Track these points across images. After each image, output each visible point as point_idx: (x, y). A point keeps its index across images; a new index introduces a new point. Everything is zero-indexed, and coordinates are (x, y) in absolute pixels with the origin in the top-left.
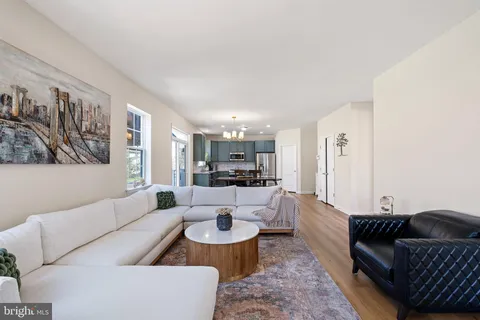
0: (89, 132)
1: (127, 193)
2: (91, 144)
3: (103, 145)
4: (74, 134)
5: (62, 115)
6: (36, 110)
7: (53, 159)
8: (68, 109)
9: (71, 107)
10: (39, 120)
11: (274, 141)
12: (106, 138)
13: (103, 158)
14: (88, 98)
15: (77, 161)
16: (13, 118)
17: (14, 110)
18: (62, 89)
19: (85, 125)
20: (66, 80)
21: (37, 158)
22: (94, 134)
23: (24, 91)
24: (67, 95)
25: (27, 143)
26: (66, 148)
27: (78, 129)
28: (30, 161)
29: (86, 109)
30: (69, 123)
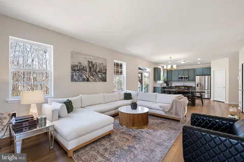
0: (99, 72)
1: (114, 92)
2: (100, 76)
3: (104, 76)
4: (94, 73)
5: (90, 68)
6: (84, 67)
7: (88, 80)
8: (92, 66)
9: (93, 65)
10: (84, 70)
11: (210, 68)
12: (105, 73)
13: (104, 80)
14: (98, 62)
15: (95, 81)
16: (78, 70)
17: (78, 68)
18: (90, 60)
19: (98, 70)
20: (91, 58)
21: (84, 80)
22: (101, 72)
23: (81, 63)
24: (92, 62)
25: (81, 76)
26: (92, 77)
27: (95, 71)
28: (82, 81)
29: (98, 65)
30: (92, 70)
